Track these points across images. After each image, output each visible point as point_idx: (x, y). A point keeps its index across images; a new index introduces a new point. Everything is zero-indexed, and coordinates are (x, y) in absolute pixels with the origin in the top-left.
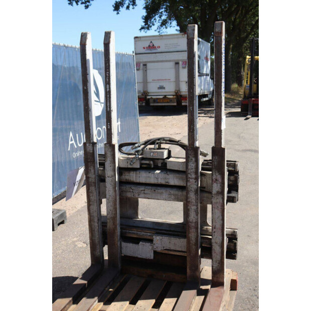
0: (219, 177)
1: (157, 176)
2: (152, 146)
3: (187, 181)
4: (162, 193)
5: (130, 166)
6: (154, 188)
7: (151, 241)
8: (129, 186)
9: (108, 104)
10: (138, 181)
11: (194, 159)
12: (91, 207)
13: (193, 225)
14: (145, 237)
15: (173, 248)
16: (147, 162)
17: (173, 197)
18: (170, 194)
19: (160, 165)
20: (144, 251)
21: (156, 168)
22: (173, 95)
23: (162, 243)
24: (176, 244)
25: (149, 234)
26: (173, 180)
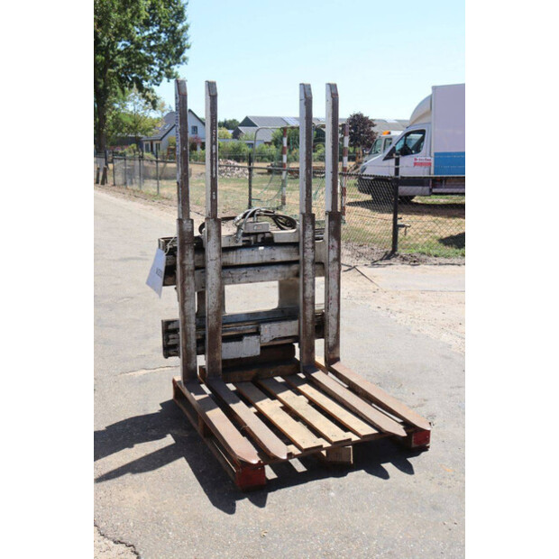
0: (335, 243)
1: (261, 254)
2: (251, 219)
3: (304, 253)
4: (268, 272)
5: (232, 245)
6: (257, 268)
7: (258, 333)
8: (228, 270)
9: (214, 169)
10: (238, 263)
11: (311, 227)
12: (187, 304)
13: (310, 300)
14: (247, 332)
15: (283, 335)
16: (248, 238)
18: (277, 272)
20: (249, 348)
21: (257, 245)
23: (270, 332)
24: (288, 328)
25: (250, 327)
26: (280, 255)
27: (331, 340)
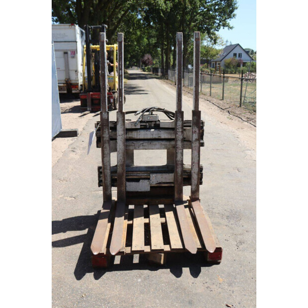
0: (197, 130)
1: (152, 133)
2: (148, 113)
3: (176, 134)
4: (156, 144)
6: (150, 142)
7: (149, 179)
8: (132, 142)
10: (138, 138)
11: (181, 119)
12: (105, 159)
13: (180, 163)
14: (143, 177)
15: (164, 181)
16: (144, 124)
17: (163, 146)
19: (153, 125)
20: (143, 186)
21: (150, 128)
23: (156, 179)
24: (168, 178)
25: (145, 174)
26: (164, 135)
27: (194, 187)
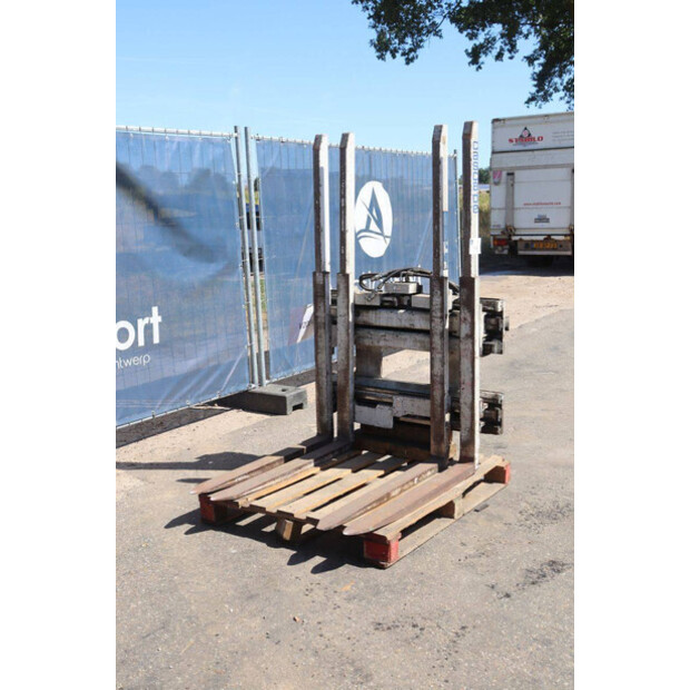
0: (468, 316)
1: (399, 318)
2: (397, 279)
3: (431, 321)
4: (405, 340)
5: (368, 304)
6: (396, 333)
7: (390, 404)
8: (368, 330)
9: (343, 223)
10: (377, 324)
11: (439, 292)
12: (320, 356)
13: (438, 379)
14: (385, 400)
15: (416, 413)
16: (390, 299)
17: (419, 344)
18: (415, 341)
19: (404, 303)
20: (382, 417)
21: (401, 307)
22: (565, 235)
23: (404, 406)
24: (420, 407)
26: (419, 322)
27: (465, 434)
